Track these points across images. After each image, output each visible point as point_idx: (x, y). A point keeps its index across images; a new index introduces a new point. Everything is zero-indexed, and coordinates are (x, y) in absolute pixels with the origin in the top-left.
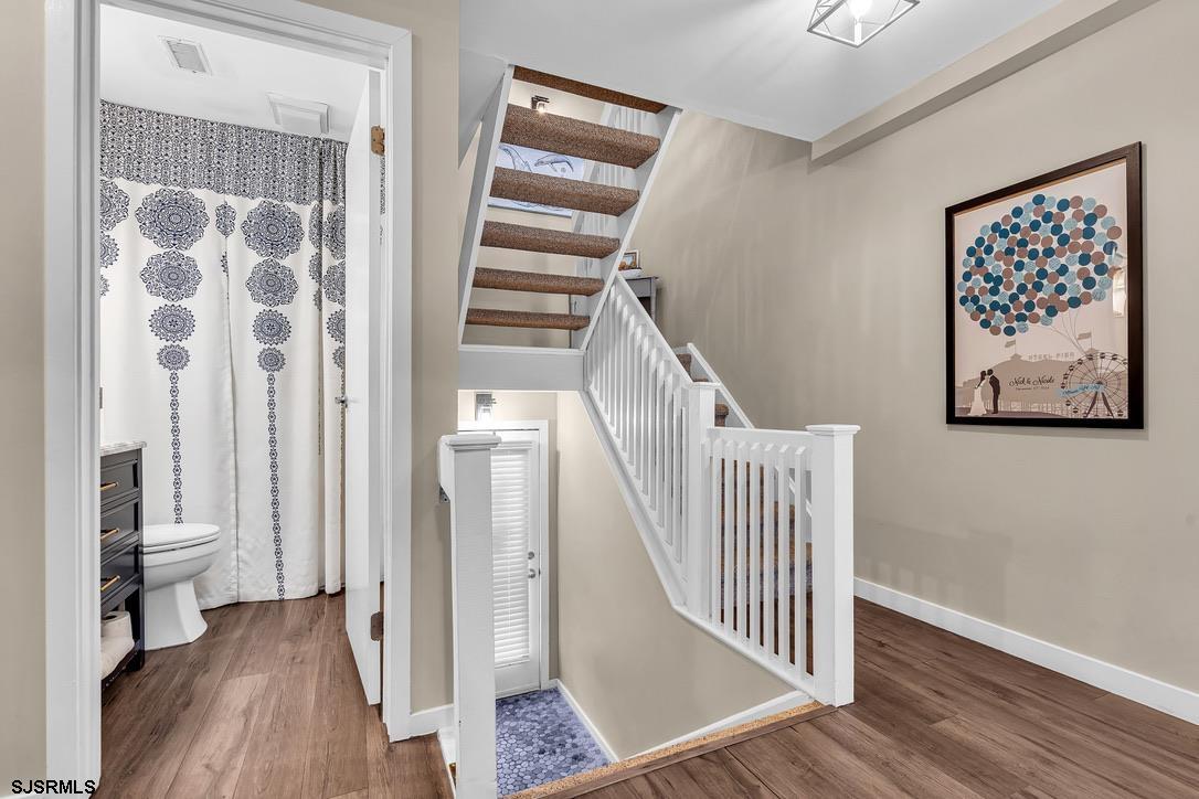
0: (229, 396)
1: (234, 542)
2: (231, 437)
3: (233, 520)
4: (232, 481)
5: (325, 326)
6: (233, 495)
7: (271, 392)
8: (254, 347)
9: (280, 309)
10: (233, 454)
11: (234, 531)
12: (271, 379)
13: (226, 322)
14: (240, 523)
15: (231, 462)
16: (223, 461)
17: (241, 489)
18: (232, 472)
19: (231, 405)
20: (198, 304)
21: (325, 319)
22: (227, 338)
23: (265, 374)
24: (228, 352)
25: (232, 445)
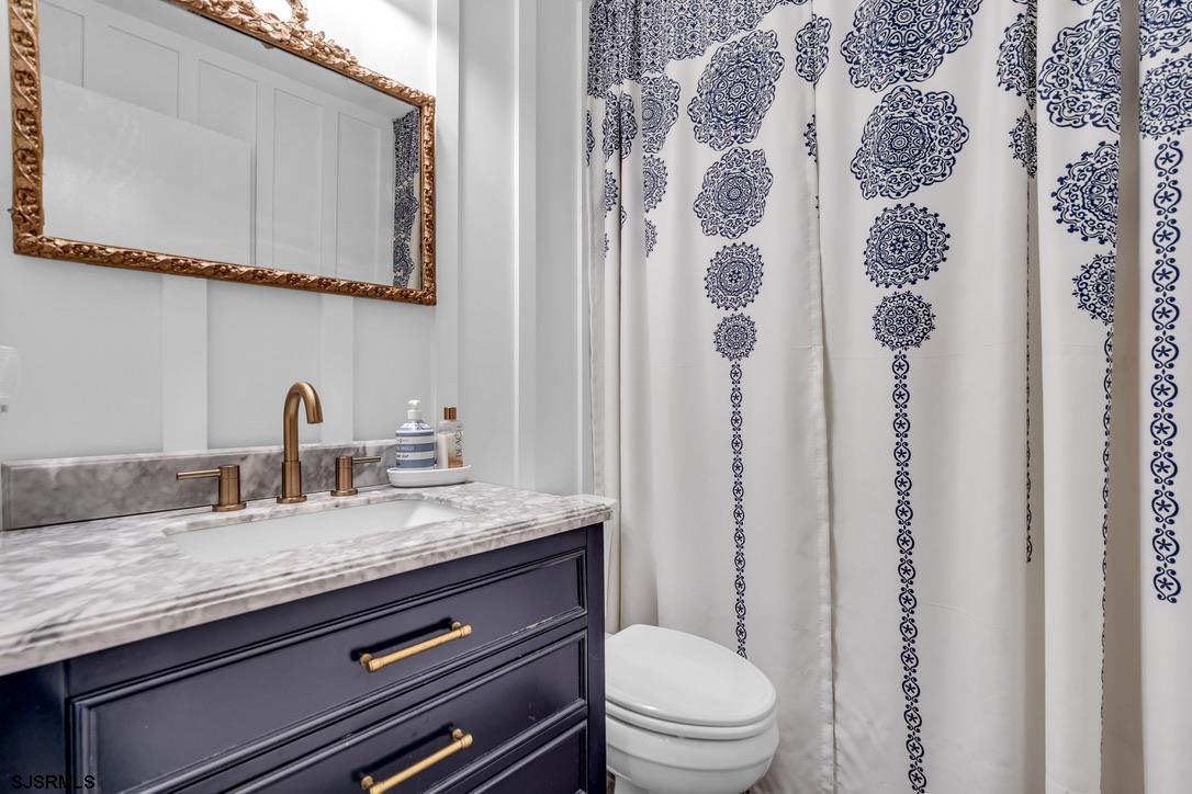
0: (817, 406)
1: (827, 707)
2: (822, 491)
3: (826, 662)
4: (824, 581)
5: (1045, 203)
6: (826, 609)
7: (901, 395)
8: (866, 296)
9: (923, 197)
10: (825, 526)
11: (827, 684)
12: (900, 367)
13: (814, 254)
14: (840, 670)
15: (822, 542)
16: (807, 537)
17: (844, 599)
18: (824, 562)
19: (821, 423)
20: (770, 236)
21: (1047, 182)
22: (815, 287)
23: (888, 355)
24: (816, 315)
25: (823, 508)
